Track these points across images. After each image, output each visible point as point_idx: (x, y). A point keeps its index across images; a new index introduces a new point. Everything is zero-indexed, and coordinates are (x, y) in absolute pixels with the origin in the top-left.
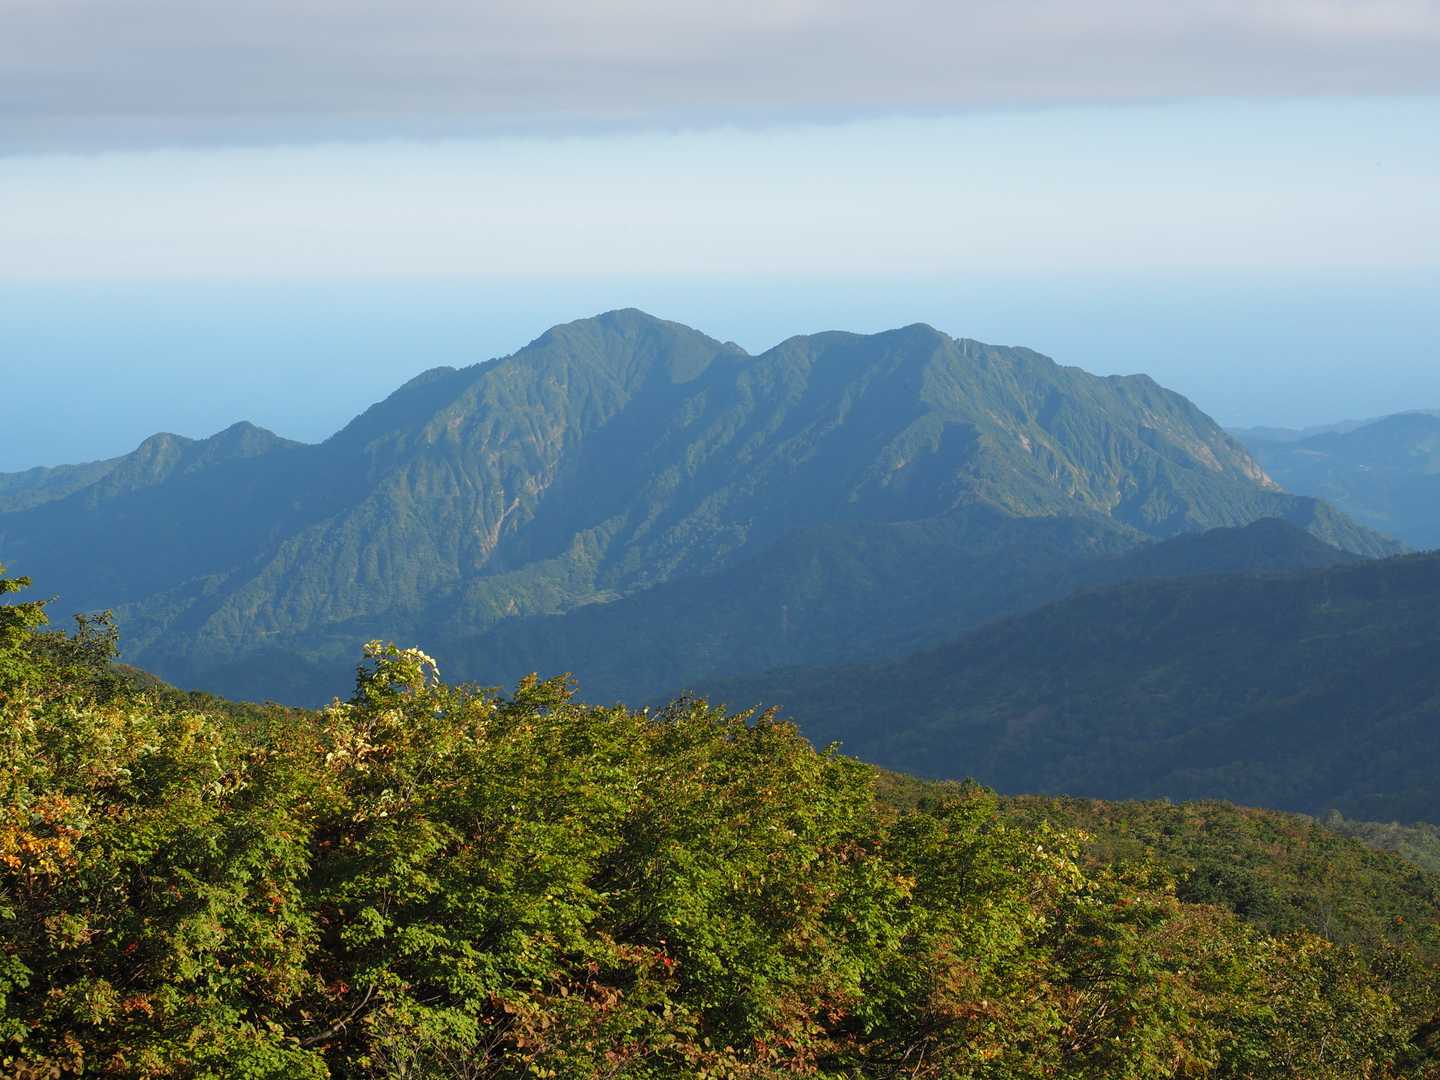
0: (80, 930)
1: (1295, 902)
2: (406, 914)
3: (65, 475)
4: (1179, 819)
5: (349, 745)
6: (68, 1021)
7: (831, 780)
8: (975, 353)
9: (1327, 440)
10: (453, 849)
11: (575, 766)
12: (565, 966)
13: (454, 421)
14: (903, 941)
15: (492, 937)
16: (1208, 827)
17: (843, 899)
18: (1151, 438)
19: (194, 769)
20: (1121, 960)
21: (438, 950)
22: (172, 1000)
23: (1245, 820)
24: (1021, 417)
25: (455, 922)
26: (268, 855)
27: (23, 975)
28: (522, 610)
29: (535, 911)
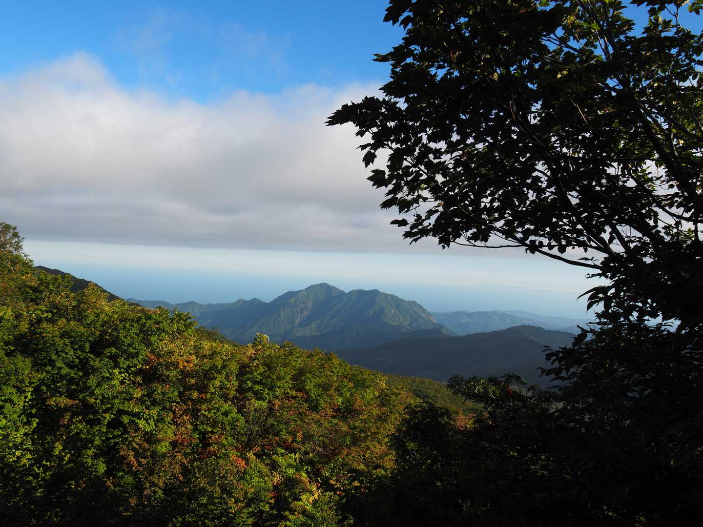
0: (193, 381)
1: (435, 396)
2: (255, 383)
3: (224, 305)
4: (415, 380)
5: (251, 352)
6: (189, 399)
7: (340, 365)
8: (385, 295)
9: (445, 314)
10: (266, 371)
11: (290, 357)
12: (285, 395)
13: (292, 300)
14: (350, 395)
15: (272, 388)
16: (420, 382)
17: (339, 386)
18: (415, 312)
19: (219, 353)
20: (391, 402)
21: (260, 390)
22: (209, 396)
23: (426, 381)
24: (392, 307)
25: (265, 385)
26: (230, 370)
27: (181, 389)
28: (302, 335)
29: (279, 384)
